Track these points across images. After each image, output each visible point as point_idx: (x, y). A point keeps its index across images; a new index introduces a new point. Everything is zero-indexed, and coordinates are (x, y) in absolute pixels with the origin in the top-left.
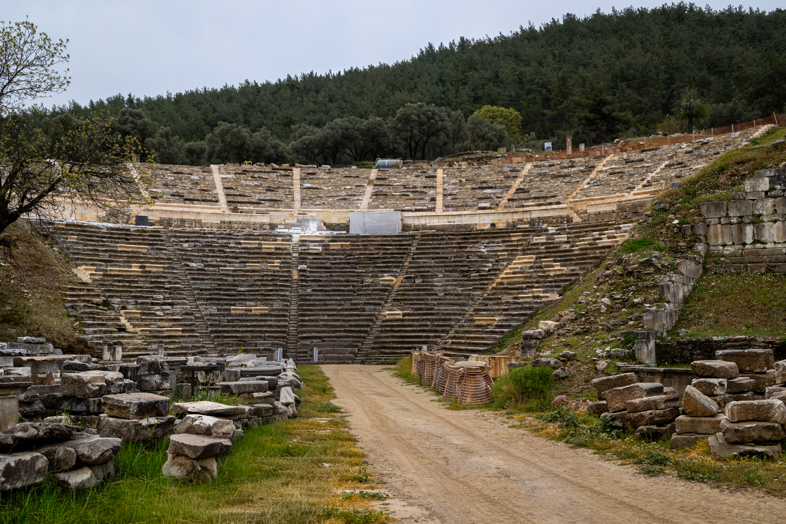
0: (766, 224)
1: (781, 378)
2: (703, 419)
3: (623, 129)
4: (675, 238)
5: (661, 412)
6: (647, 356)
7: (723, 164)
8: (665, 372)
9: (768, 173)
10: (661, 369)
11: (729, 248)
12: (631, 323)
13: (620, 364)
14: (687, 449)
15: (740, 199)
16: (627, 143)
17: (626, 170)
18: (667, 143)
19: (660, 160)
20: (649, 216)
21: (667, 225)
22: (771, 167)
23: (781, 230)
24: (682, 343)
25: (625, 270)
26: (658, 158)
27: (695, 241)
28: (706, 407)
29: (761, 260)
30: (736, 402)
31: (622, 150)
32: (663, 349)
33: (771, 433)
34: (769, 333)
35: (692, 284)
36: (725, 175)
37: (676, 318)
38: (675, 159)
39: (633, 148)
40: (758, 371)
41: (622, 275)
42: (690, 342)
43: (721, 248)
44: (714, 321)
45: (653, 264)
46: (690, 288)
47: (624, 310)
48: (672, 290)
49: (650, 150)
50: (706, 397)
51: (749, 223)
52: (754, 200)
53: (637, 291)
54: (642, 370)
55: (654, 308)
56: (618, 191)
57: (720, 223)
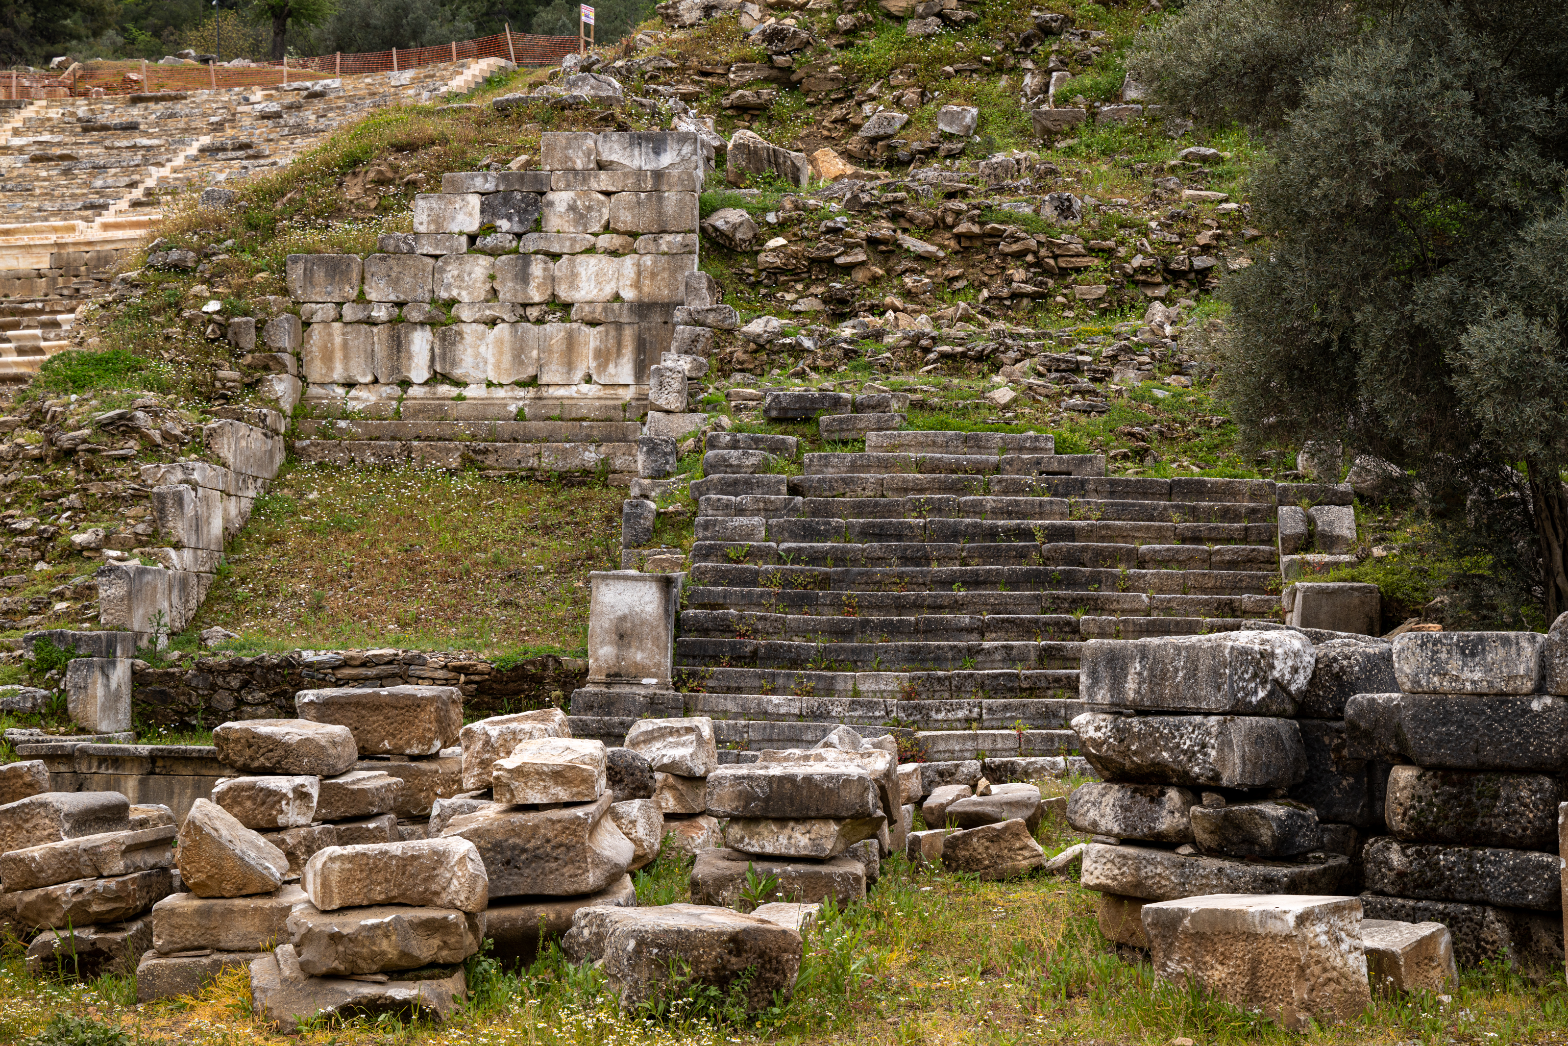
0: (466, 329)
1: (476, 771)
2: (239, 903)
3: (83, 31)
4: (208, 355)
5: (113, 884)
6: (105, 709)
7: (356, 147)
8: (153, 758)
9: (479, 183)
10: (144, 748)
11: (363, 394)
12: (60, 606)
13: (17, 733)
14: (187, 999)
15: (397, 251)
16: (89, 74)
17: (83, 152)
18: (209, 85)
19: (185, 130)
20: (133, 285)
21: (186, 314)
22: (488, 166)
23: (507, 348)
24: (210, 670)
25: (51, 443)
26: (181, 125)
27: (267, 368)
28: (249, 866)
29: (449, 432)
30: (336, 850)
31: (73, 92)
32: (156, 687)
33: (436, 942)
34: (461, 643)
35: (252, 493)
36: (359, 180)
37: (197, 595)
38: (230, 132)
39: (109, 88)
40: (416, 751)
41: (40, 459)
42: (235, 667)
43: (340, 391)
44: (309, 606)
45: (136, 430)
46: (246, 505)
47: (41, 566)
48: (189, 511)
49: (157, 100)
50: (253, 834)
51: (422, 324)
52: (436, 257)
53: (83, 510)
54: (83, 751)
55: (134, 563)
56: (55, 214)
57: (339, 318)
